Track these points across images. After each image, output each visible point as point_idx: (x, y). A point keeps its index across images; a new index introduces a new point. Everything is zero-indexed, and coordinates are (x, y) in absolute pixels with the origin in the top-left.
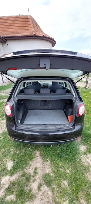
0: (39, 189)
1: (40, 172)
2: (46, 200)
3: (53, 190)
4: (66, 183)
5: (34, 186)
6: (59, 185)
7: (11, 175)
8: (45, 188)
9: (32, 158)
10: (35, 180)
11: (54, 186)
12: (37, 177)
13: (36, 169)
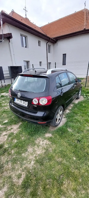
0: (4, 136)
1: (12, 131)
2: (2, 140)
3: (8, 139)
4: (16, 141)
5: (4, 133)
6: (12, 139)
7: (2, 125)
8: (6, 137)
9: (16, 124)
10: (7, 132)
11: (10, 139)
12: (8, 132)
13: (12, 129)
